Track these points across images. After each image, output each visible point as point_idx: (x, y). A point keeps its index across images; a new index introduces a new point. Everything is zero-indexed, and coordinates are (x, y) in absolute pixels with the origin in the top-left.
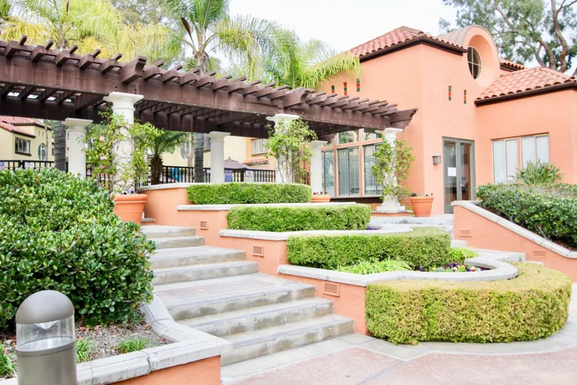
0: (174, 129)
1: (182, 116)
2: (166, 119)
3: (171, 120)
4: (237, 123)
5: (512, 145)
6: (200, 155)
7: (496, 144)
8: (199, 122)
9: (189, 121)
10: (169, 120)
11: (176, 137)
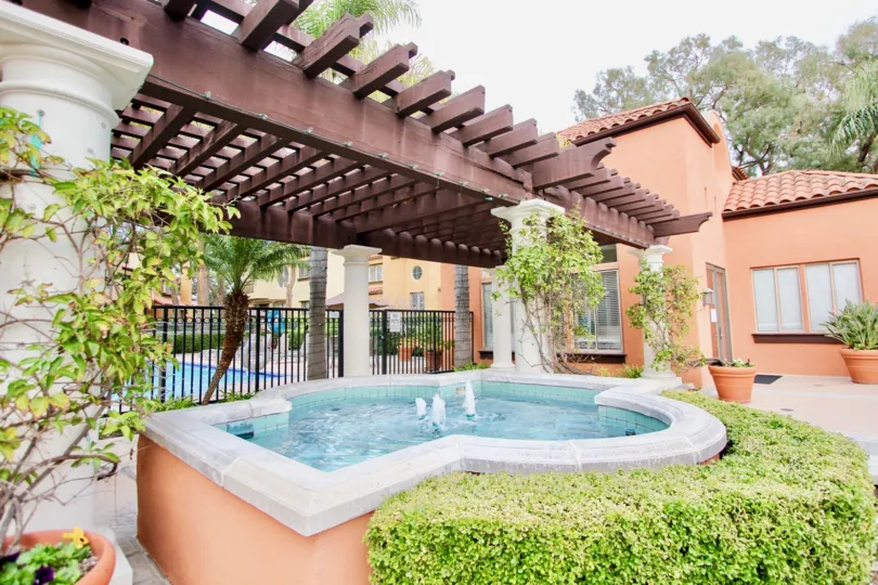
0: (274, 237)
1: (291, 213)
2: (259, 216)
3: (269, 219)
4: (390, 232)
5: (788, 277)
6: (320, 289)
7: (758, 275)
8: (324, 225)
9: (305, 225)
10: (263, 219)
11: (278, 255)
